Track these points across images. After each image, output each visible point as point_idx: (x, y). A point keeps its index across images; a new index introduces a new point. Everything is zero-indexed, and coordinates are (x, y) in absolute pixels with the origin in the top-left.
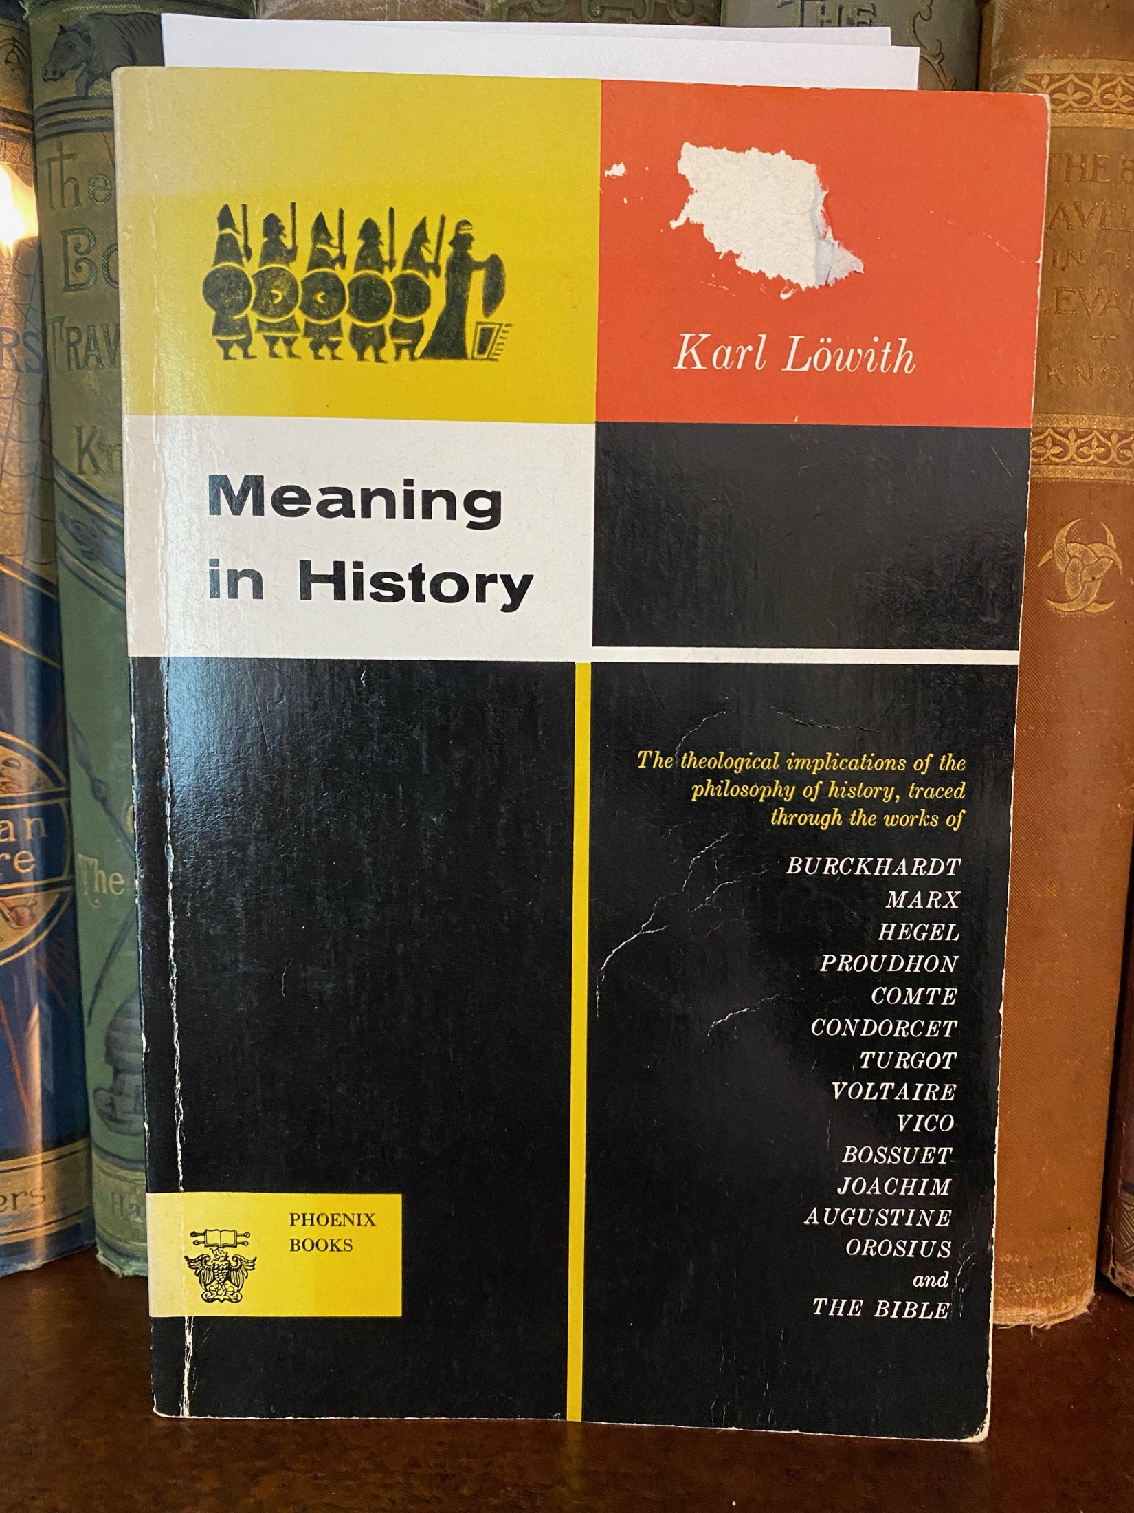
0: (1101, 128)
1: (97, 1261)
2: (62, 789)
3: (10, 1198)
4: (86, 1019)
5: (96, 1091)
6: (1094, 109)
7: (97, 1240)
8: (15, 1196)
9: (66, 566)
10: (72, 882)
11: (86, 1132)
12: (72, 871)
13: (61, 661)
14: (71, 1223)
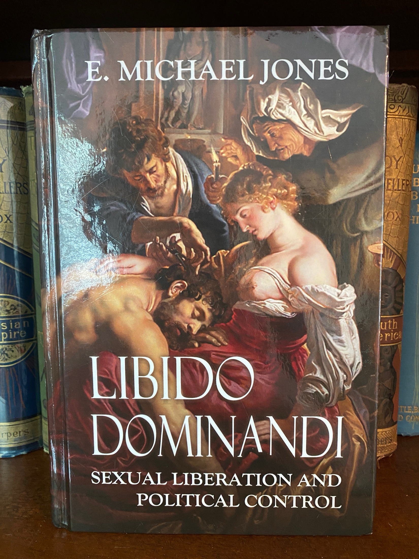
1: (43, 451)
2: (33, 312)
3: (18, 433)
4: (40, 379)
5: (43, 401)
7: (44, 445)
8: (20, 432)
9: (35, 249)
10: (36, 340)
11: (41, 414)
12: (36, 336)
13: (33, 276)
14: (36, 440)
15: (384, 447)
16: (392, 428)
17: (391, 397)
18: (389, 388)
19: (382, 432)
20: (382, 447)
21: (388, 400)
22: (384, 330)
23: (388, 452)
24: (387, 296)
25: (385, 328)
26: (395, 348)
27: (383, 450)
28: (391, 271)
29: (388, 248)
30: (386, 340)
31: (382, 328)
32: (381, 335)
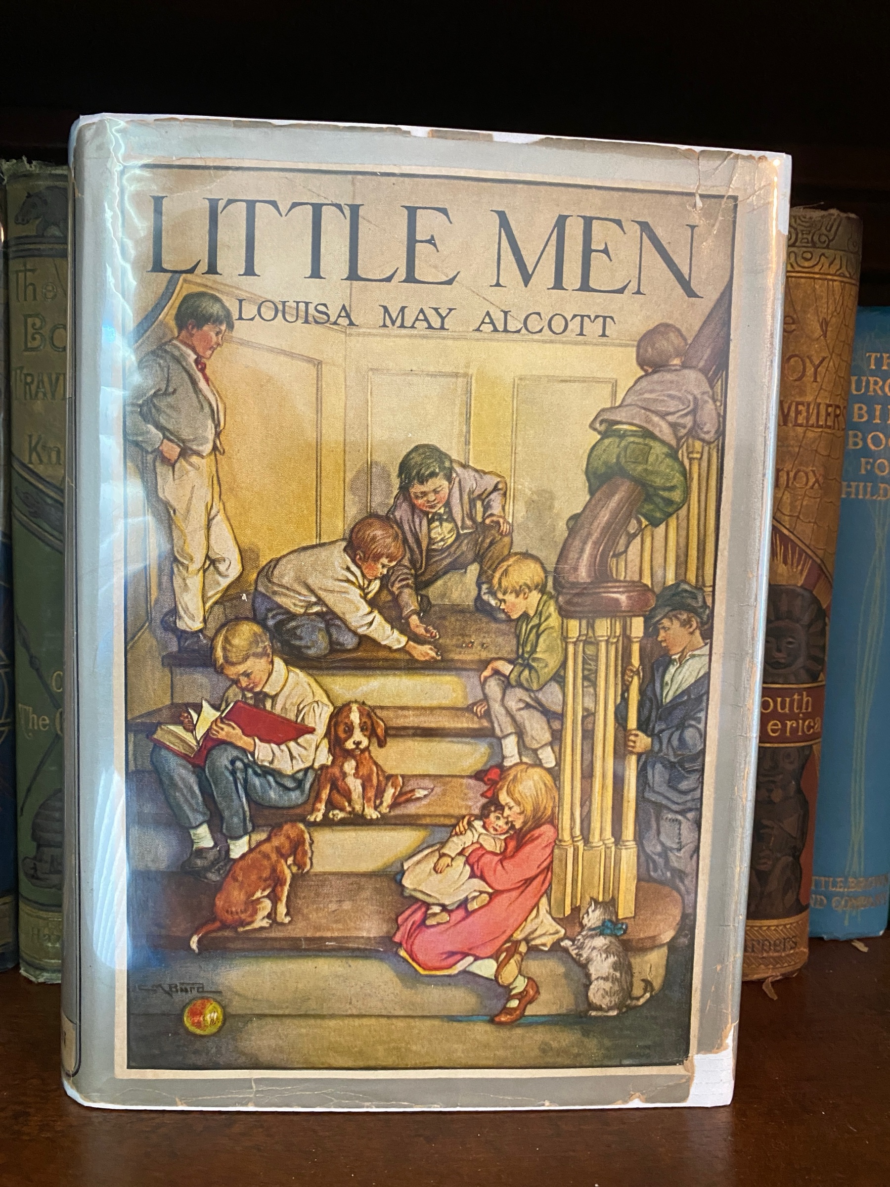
15: (780, 958)
17: (798, 854)
18: (795, 836)
20: (777, 957)
21: (791, 859)
22: (785, 714)
23: (790, 969)
24: (790, 643)
25: (787, 710)
26: (807, 752)
27: (778, 963)
28: (800, 591)
29: (795, 545)
30: (788, 734)
31: (780, 710)
32: (777, 725)
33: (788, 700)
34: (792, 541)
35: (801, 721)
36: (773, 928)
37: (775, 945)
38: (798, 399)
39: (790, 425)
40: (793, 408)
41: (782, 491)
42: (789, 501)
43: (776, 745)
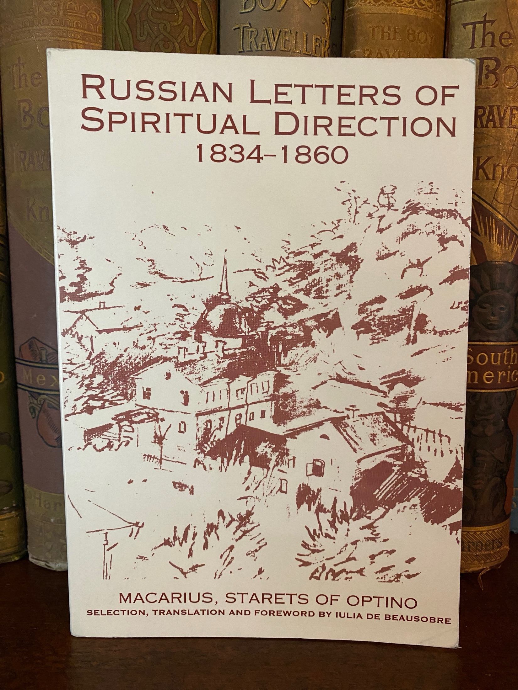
0: (397, 14)
6: (394, 5)
15: (489, 555)
16: (502, 524)
17: (504, 475)
18: (502, 461)
19: (488, 531)
20: (487, 554)
21: (499, 479)
22: (497, 366)
23: (496, 563)
24: (502, 309)
25: (499, 363)
26: (513, 396)
27: (488, 559)
28: (510, 267)
29: (507, 228)
30: (499, 382)
31: (494, 363)
32: (491, 375)
33: (499, 354)
34: (505, 224)
35: (509, 372)
36: (485, 533)
37: (486, 545)
38: (512, 105)
39: (506, 127)
40: (508, 112)
41: (498, 183)
42: (503, 192)
43: (489, 391)
